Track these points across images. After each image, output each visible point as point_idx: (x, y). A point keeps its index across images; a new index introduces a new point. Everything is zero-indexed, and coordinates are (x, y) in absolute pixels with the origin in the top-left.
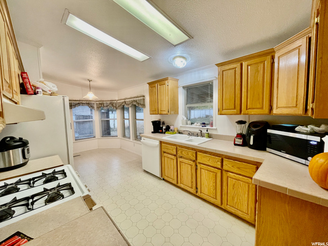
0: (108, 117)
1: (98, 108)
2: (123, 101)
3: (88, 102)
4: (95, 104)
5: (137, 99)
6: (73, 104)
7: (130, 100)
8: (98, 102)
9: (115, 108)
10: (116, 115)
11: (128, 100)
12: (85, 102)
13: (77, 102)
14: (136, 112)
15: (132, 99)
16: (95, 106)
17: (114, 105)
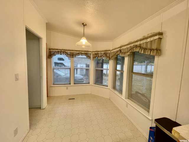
0: (102, 67)
1: (93, 58)
2: (118, 49)
3: (86, 52)
4: (92, 55)
5: (142, 42)
6: (74, 54)
7: (128, 46)
8: (94, 53)
9: (108, 58)
10: (108, 66)
11: (125, 47)
12: (84, 52)
13: (78, 52)
14: (134, 61)
15: (132, 45)
16: (92, 56)
17: (108, 55)
